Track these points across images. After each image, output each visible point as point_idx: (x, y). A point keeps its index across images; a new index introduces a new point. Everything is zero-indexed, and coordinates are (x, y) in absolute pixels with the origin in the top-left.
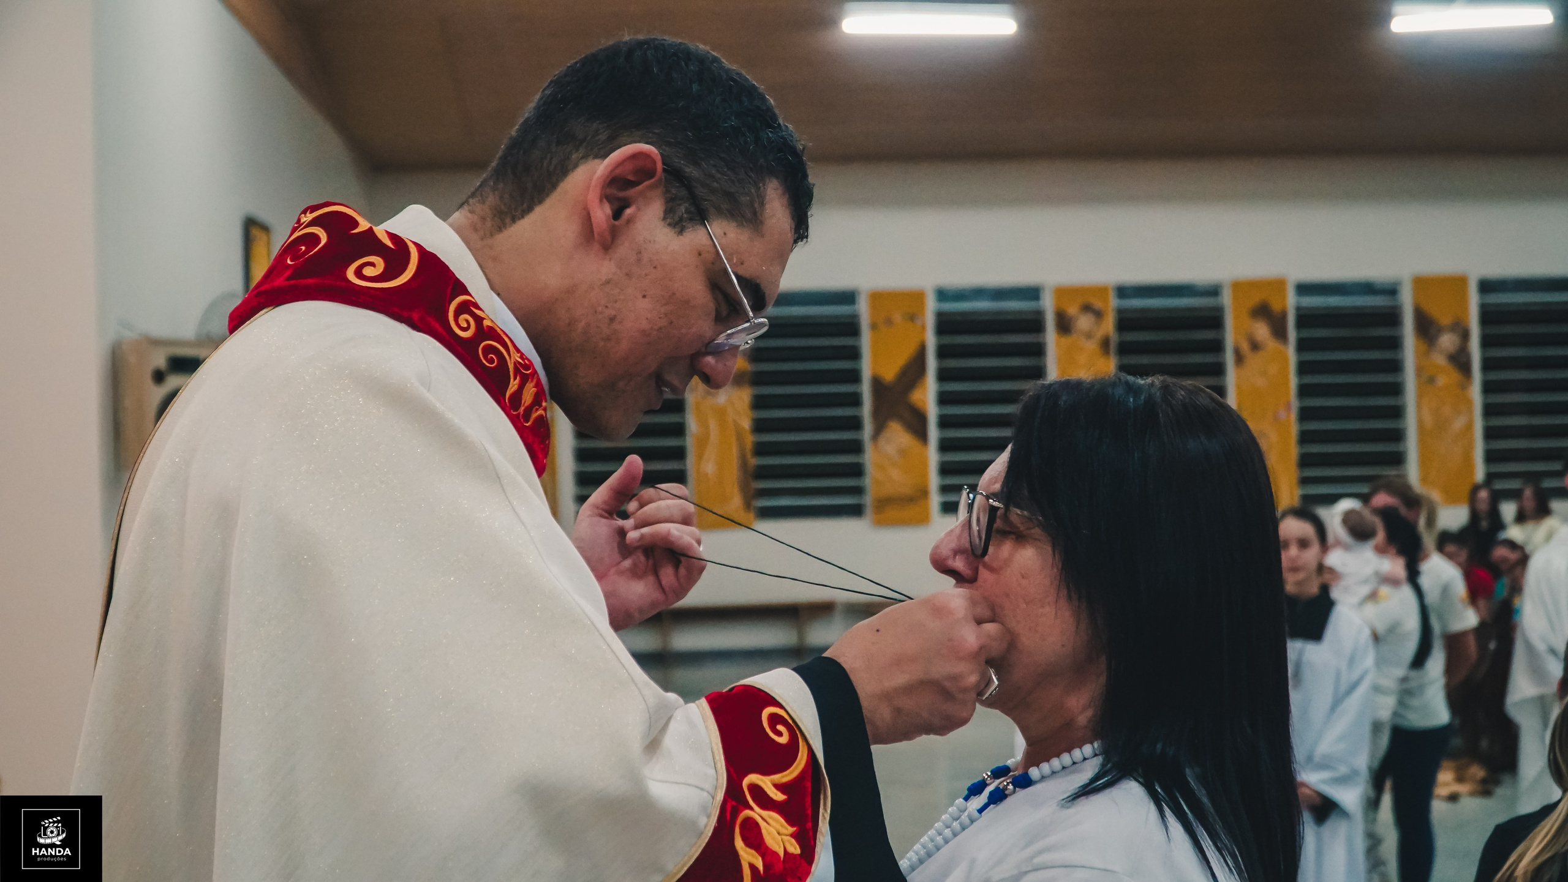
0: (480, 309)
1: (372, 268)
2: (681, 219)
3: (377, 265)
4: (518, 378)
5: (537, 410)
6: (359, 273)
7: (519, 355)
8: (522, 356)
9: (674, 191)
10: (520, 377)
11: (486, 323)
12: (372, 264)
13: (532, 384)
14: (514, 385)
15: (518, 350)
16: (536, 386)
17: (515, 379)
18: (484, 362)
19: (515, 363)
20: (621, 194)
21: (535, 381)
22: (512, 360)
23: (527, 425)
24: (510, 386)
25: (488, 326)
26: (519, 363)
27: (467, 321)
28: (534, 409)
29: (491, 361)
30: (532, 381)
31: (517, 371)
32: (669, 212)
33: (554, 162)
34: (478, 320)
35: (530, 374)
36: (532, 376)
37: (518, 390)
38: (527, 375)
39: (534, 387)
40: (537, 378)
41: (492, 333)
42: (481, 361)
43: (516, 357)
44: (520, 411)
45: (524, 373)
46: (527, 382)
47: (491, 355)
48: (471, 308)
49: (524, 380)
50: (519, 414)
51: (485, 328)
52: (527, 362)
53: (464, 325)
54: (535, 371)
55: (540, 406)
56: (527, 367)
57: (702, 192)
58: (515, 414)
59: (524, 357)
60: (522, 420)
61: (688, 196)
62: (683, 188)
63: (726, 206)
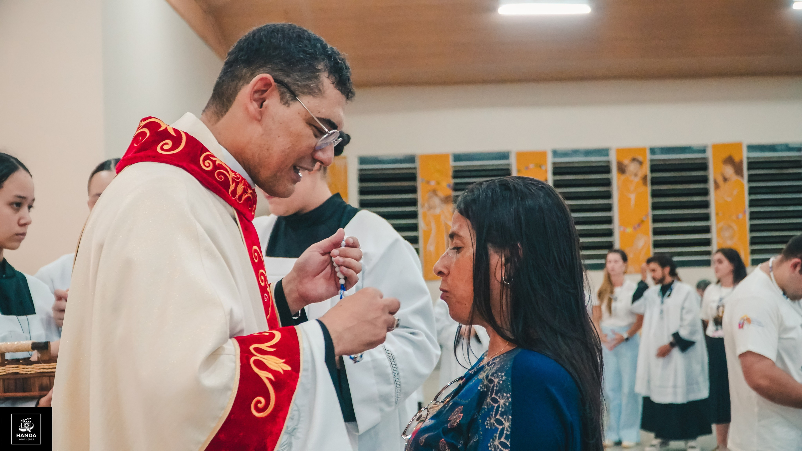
0: (214, 156)
1: (167, 145)
2: (287, 101)
3: (169, 144)
4: (234, 184)
5: (245, 195)
6: (162, 148)
7: (234, 174)
8: (235, 173)
9: (282, 90)
10: (235, 183)
12: (167, 143)
14: (232, 187)
15: (233, 172)
17: (233, 184)
18: (218, 179)
19: (232, 178)
20: (261, 97)
21: (243, 183)
22: (231, 176)
23: (240, 202)
24: (230, 189)
25: (219, 164)
26: (234, 177)
30: (241, 184)
31: (233, 180)
32: (282, 98)
34: (214, 162)
35: (240, 181)
36: (241, 181)
37: (234, 188)
38: (238, 182)
39: (243, 186)
40: (244, 181)
41: (221, 167)
42: (216, 179)
43: (233, 175)
44: (237, 196)
45: (238, 180)
46: (239, 184)
47: (221, 176)
48: (210, 157)
49: (237, 184)
50: (236, 198)
51: (217, 165)
52: (238, 176)
53: (207, 165)
54: (243, 179)
55: (247, 193)
56: (238, 178)
57: (294, 87)
58: (234, 198)
59: (237, 174)
60: (238, 201)
61: (289, 90)
62: (286, 88)
63: (306, 90)
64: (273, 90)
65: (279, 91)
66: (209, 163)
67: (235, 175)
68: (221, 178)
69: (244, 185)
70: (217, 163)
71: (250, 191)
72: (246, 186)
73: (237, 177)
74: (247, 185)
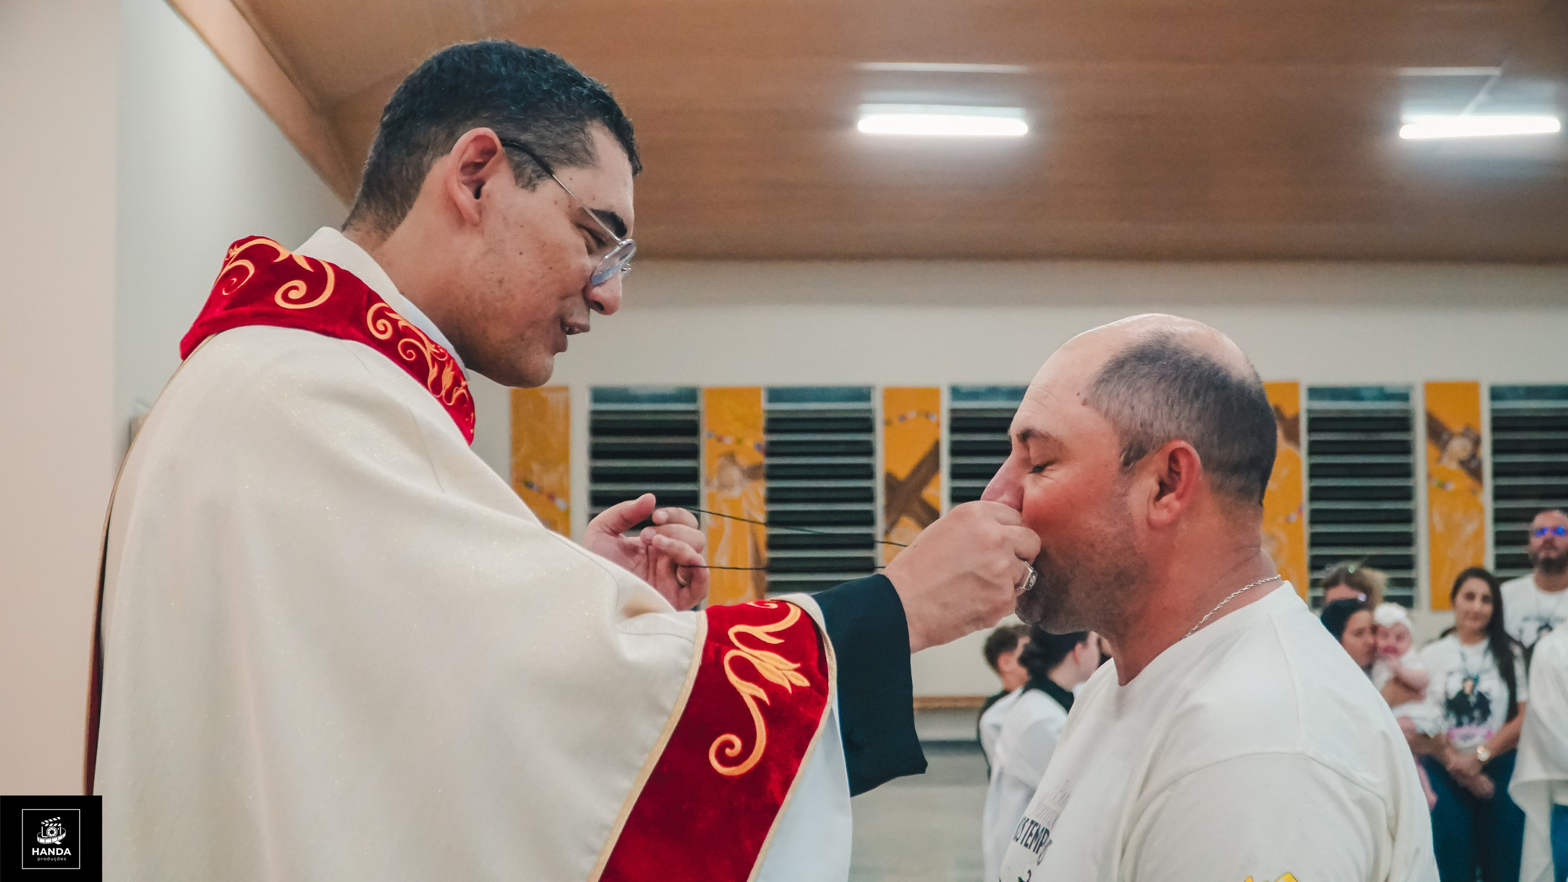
0: (392, 311)
1: (296, 291)
2: (530, 180)
3: (299, 288)
4: (436, 366)
5: (457, 389)
6: (285, 297)
7: (434, 346)
8: (436, 345)
10: (438, 365)
11: (401, 324)
12: (296, 288)
13: (450, 368)
14: (433, 373)
15: (432, 342)
16: (453, 370)
17: (433, 366)
18: (405, 357)
19: (431, 355)
20: (475, 177)
21: (451, 365)
22: (428, 352)
23: (451, 404)
24: (430, 374)
25: (403, 327)
26: (435, 353)
27: (385, 325)
28: (455, 390)
29: (410, 356)
30: (448, 367)
31: (434, 360)
32: (518, 177)
33: (411, 170)
34: (394, 323)
36: (447, 362)
37: (437, 376)
38: (443, 362)
39: (451, 370)
40: (452, 360)
41: (407, 332)
42: (401, 356)
43: (431, 348)
44: (443, 393)
45: (441, 360)
46: (445, 366)
47: (409, 351)
48: (385, 313)
49: (440, 367)
50: (441, 397)
51: (400, 328)
52: (441, 351)
53: (382, 328)
54: (449, 355)
55: (460, 386)
56: (442, 355)
57: (539, 152)
58: (438, 396)
59: (438, 347)
60: (445, 402)
61: (530, 158)
62: (523, 154)
63: (562, 156)
64: (498, 162)
65: (511, 160)
67: (436, 348)
71: (463, 383)
72: (456, 371)
73: (440, 353)
74: (458, 370)
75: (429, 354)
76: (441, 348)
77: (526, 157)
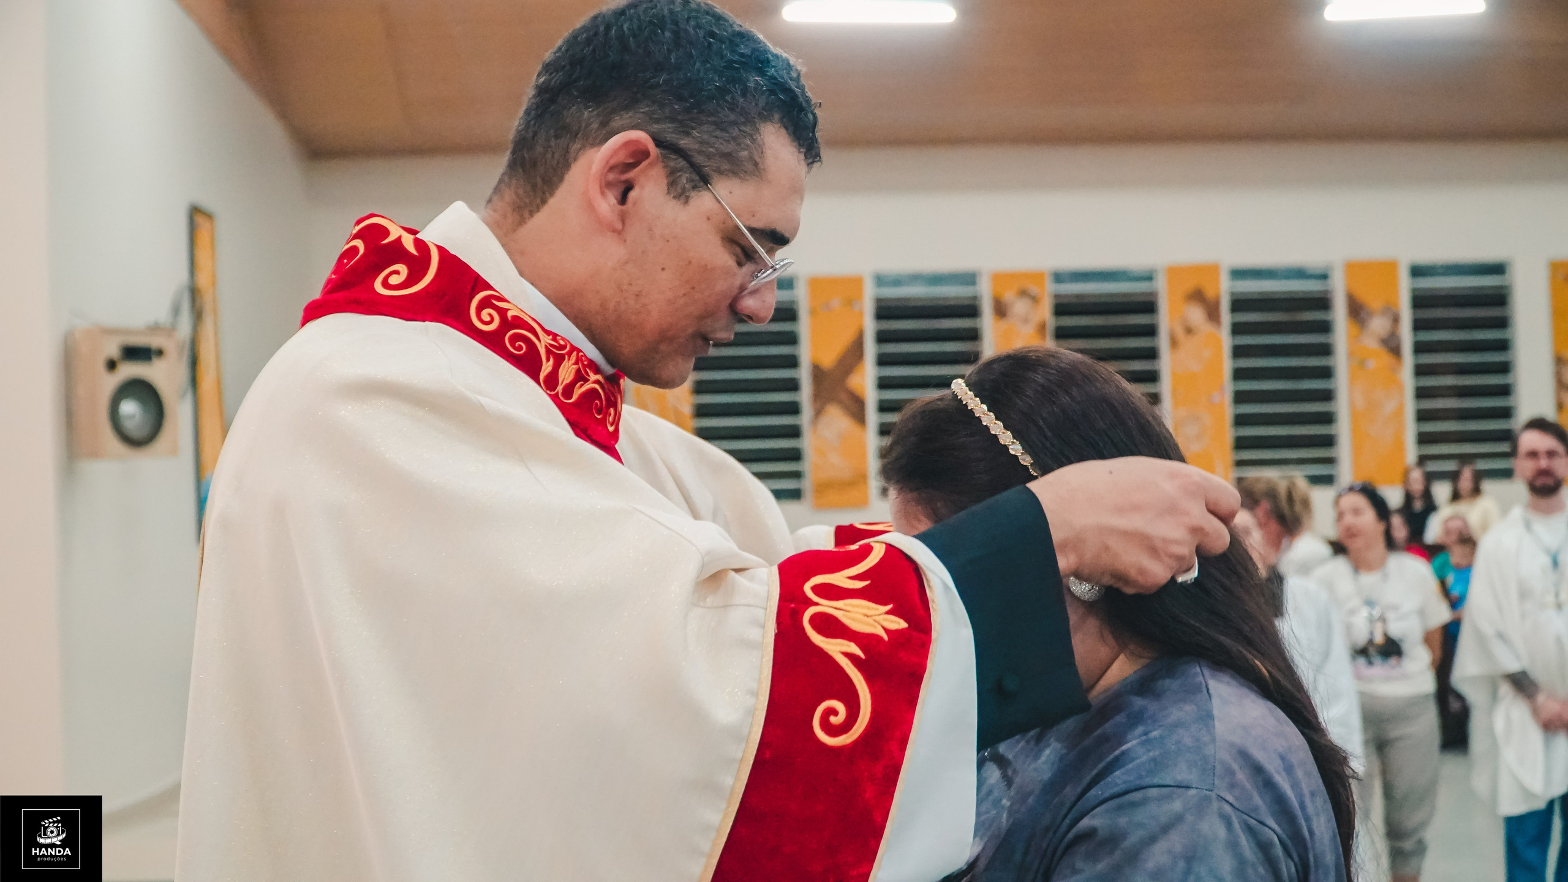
0: (504, 300)
1: (397, 276)
2: (684, 190)
3: (402, 273)
4: (552, 360)
5: (579, 385)
6: (385, 283)
7: (551, 337)
8: (555, 336)
9: (672, 164)
10: (556, 357)
11: (513, 314)
12: (397, 273)
13: (570, 361)
14: (547, 367)
15: (548, 333)
17: (548, 360)
18: (512, 350)
19: (546, 346)
20: (623, 177)
21: (574, 357)
22: (542, 344)
23: (569, 401)
24: (543, 368)
25: (514, 317)
26: (551, 345)
28: (577, 386)
31: (549, 352)
32: (672, 184)
33: (557, 156)
34: (502, 312)
35: (567, 353)
36: (570, 354)
37: (553, 370)
38: (564, 355)
39: (574, 364)
40: (578, 354)
41: (518, 322)
42: (508, 349)
43: (546, 340)
44: (560, 388)
45: (560, 352)
46: (565, 359)
47: (521, 343)
48: (494, 301)
49: (559, 360)
50: (558, 392)
51: (510, 319)
52: (562, 343)
53: (488, 319)
54: (574, 349)
55: (586, 380)
56: (563, 347)
57: (699, 159)
58: (553, 393)
59: (558, 337)
60: (562, 399)
61: (687, 165)
62: (681, 159)
63: (726, 166)
64: (651, 165)
65: (665, 167)
66: (490, 315)
67: (554, 339)
68: (520, 348)
69: (576, 363)
70: (510, 314)
71: (593, 377)
72: (583, 365)
73: (559, 344)
74: (586, 363)
75: (543, 346)
76: (563, 339)
77: (682, 163)
